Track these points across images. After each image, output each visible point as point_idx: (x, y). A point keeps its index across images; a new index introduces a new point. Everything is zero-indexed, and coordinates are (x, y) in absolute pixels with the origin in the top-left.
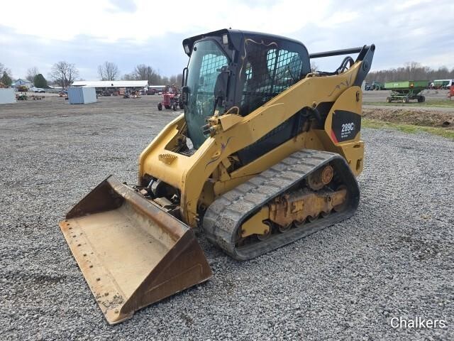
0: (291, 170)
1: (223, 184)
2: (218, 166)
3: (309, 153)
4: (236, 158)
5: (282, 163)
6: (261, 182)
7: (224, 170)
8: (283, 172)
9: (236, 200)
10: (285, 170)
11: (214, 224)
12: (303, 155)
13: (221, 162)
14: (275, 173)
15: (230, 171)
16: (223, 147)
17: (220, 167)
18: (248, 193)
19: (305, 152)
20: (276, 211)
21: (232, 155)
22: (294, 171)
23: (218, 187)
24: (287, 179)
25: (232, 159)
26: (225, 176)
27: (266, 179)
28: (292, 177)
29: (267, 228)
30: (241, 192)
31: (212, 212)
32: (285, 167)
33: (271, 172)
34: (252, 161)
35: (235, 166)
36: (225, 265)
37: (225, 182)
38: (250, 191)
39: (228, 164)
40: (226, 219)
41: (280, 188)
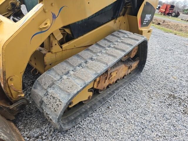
0: (114, 47)
1: (54, 55)
2: (49, 37)
3: (126, 34)
4: (68, 31)
5: (105, 39)
6: (90, 56)
7: (55, 42)
8: (107, 48)
9: (66, 74)
10: (109, 47)
11: (42, 99)
12: (121, 35)
13: (52, 34)
14: (101, 49)
15: (61, 43)
16: (54, 17)
17: (52, 38)
18: (78, 67)
19: (122, 33)
20: (99, 81)
21: (65, 27)
22: (117, 49)
23: (48, 58)
24: (112, 56)
25: (65, 31)
26: (56, 48)
27: (94, 53)
28: (116, 55)
29: (91, 94)
30: (71, 65)
31: (40, 84)
32: (109, 44)
33: (97, 47)
34: (82, 35)
35: (67, 39)
36: (51, 135)
37: (55, 53)
38: (80, 65)
39: (59, 36)
40: (54, 98)
41: (107, 64)
